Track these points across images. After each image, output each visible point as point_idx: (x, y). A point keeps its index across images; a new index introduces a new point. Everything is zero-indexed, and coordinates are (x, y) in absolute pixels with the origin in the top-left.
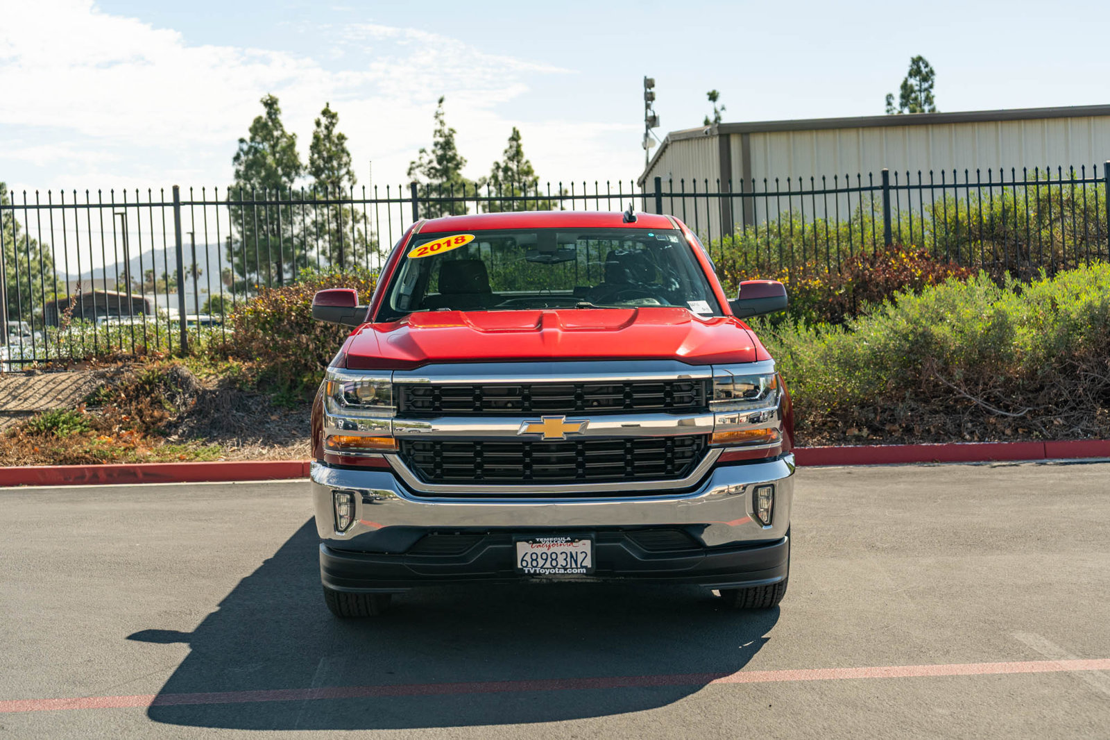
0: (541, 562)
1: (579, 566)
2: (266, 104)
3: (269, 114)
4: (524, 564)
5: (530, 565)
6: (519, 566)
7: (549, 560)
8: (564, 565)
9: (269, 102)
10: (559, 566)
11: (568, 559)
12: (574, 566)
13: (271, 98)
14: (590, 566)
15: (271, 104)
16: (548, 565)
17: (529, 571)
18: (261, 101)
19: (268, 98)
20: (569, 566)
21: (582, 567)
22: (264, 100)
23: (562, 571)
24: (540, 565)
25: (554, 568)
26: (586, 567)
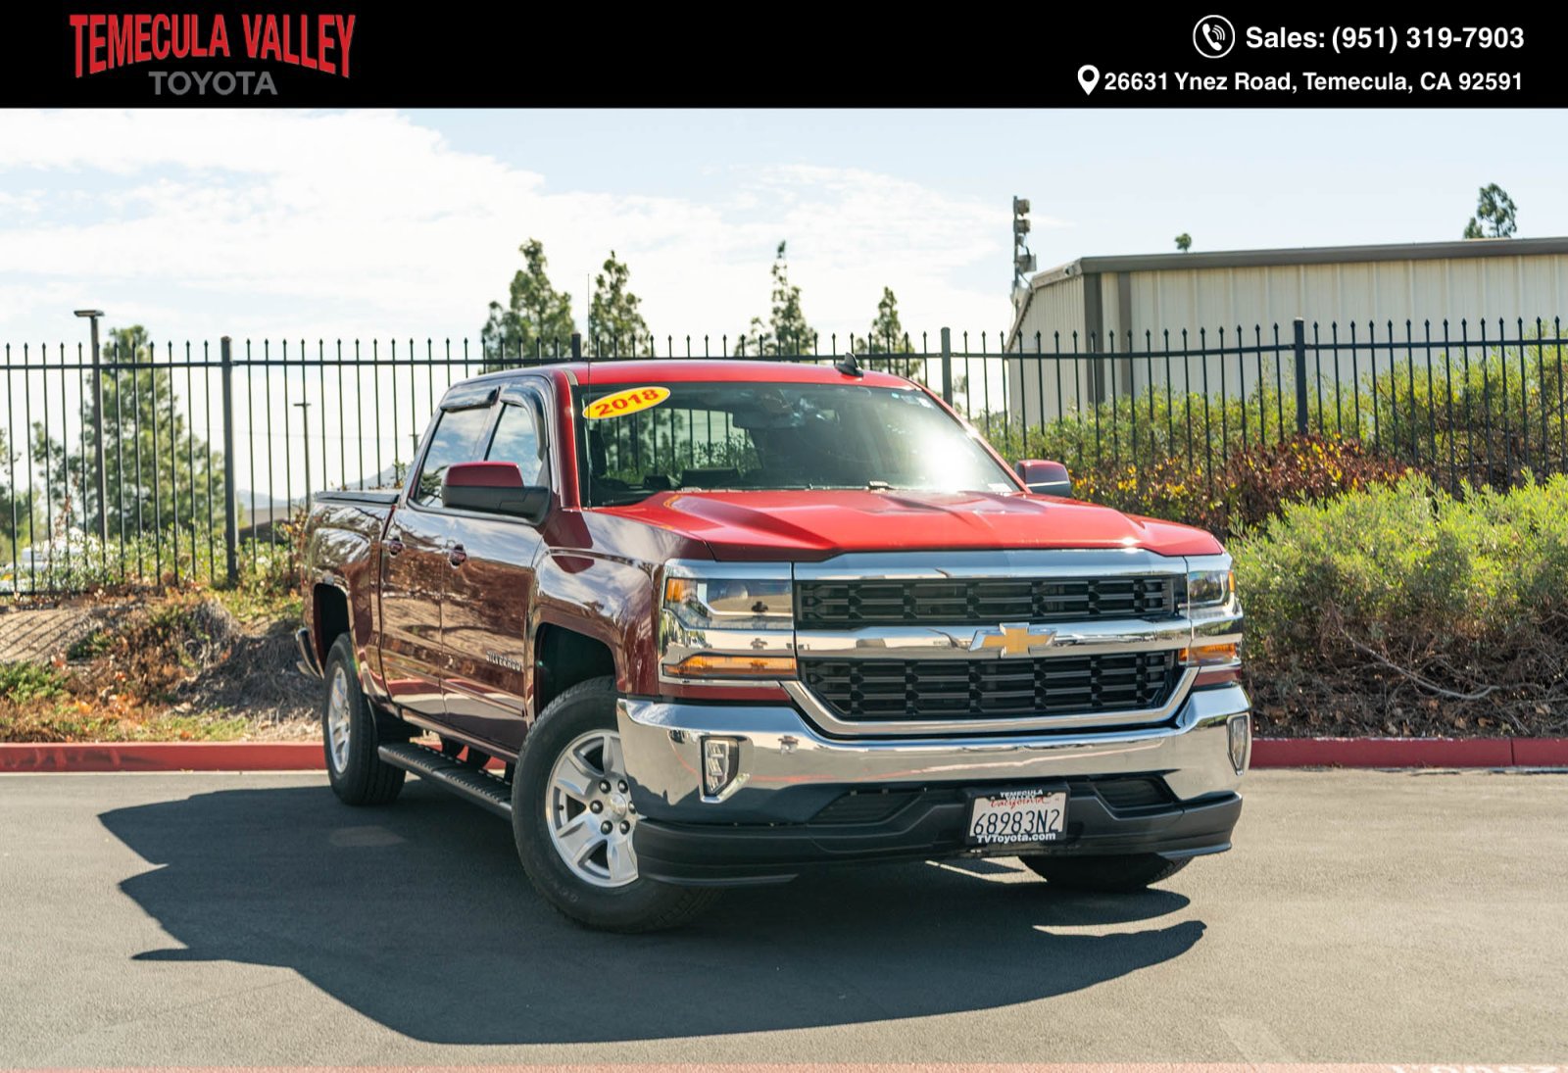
0: (1000, 826)
1: (1047, 830)
2: (527, 253)
3: (531, 266)
4: (978, 830)
5: (985, 831)
6: (972, 834)
7: (1011, 822)
8: (1029, 829)
9: (532, 249)
10: (1022, 831)
11: (1035, 822)
12: (1041, 830)
13: (534, 244)
14: (1060, 830)
15: (533, 252)
16: (1006, 831)
17: (983, 839)
18: (521, 249)
19: (530, 244)
20: (1034, 831)
21: (1051, 831)
22: (525, 247)
23: (1026, 838)
24: (998, 831)
25: (1016, 833)
26: (1056, 831)
